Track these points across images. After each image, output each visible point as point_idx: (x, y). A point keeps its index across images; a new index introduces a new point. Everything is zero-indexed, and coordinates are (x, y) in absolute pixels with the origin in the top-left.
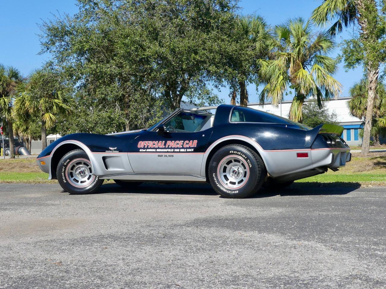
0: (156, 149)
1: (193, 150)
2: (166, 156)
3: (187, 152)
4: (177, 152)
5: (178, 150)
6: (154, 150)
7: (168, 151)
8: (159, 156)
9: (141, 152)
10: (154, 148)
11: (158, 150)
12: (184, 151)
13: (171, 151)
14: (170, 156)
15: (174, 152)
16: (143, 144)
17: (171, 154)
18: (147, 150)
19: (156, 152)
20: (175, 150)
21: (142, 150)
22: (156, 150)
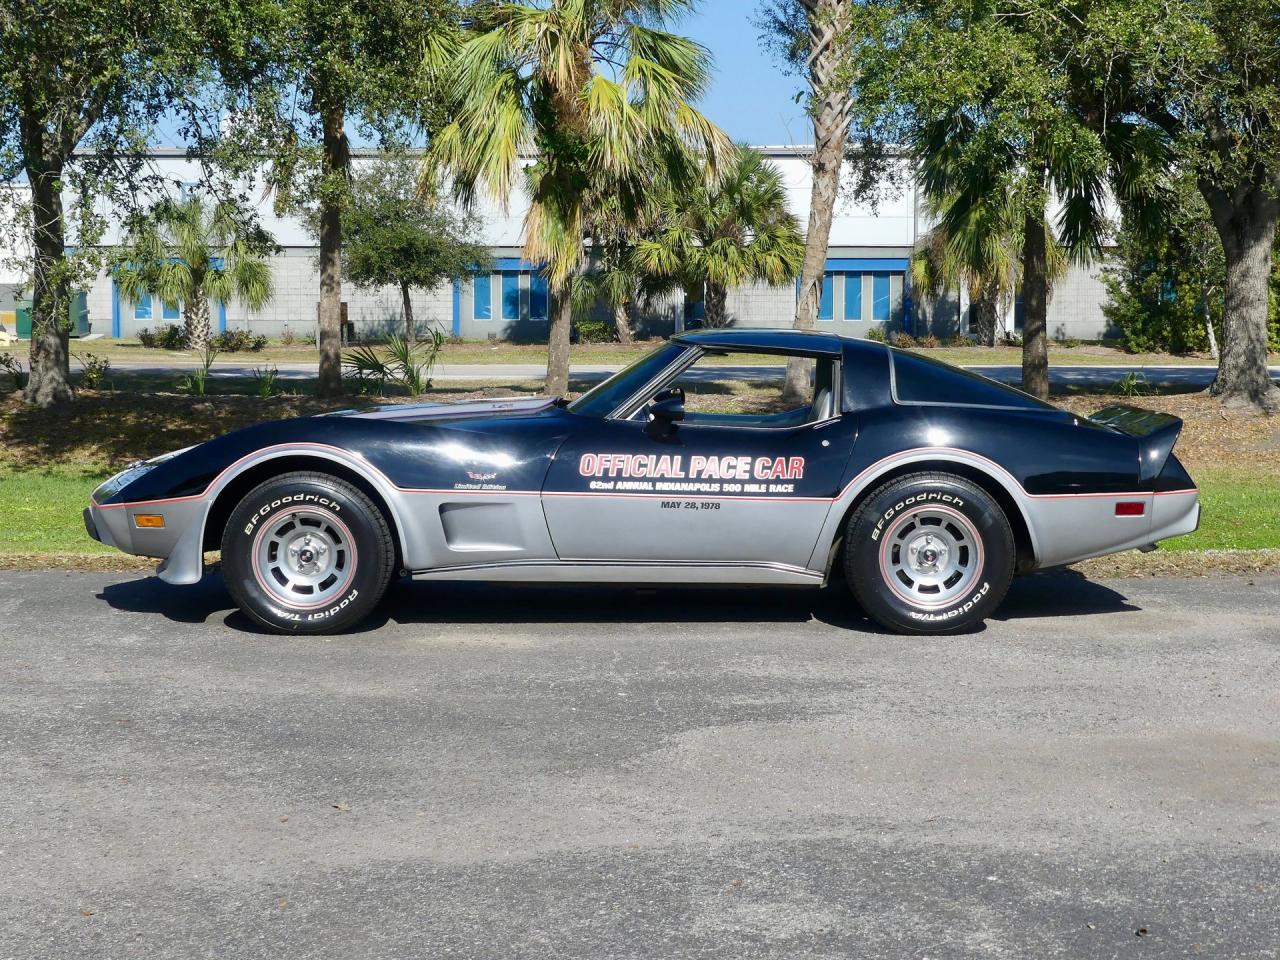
0: (654, 481)
1: (790, 488)
2: (693, 505)
3: (768, 494)
4: (734, 494)
5: (737, 488)
6: (647, 486)
7: (699, 490)
8: (665, 505)
9: (596, 490)
10: (644, 479)
11: (660, 486)
12: (758, 491)
13: (712, 490)
14: (705, 506)
15: (721, 493)
16: (601, 464)
17: (710, 501)
18: (620, 485)
19: (655, 492)
20: (725, 486)
21: (600, 483)
22: (654, 486)
